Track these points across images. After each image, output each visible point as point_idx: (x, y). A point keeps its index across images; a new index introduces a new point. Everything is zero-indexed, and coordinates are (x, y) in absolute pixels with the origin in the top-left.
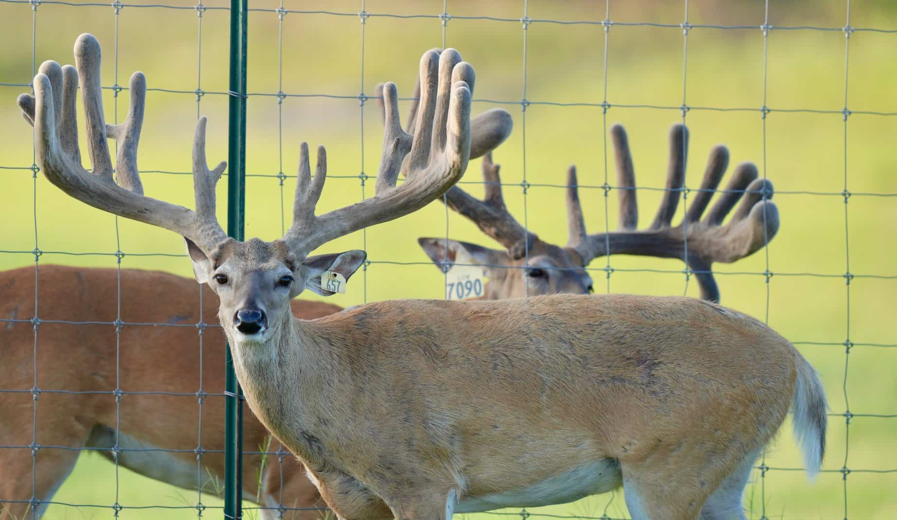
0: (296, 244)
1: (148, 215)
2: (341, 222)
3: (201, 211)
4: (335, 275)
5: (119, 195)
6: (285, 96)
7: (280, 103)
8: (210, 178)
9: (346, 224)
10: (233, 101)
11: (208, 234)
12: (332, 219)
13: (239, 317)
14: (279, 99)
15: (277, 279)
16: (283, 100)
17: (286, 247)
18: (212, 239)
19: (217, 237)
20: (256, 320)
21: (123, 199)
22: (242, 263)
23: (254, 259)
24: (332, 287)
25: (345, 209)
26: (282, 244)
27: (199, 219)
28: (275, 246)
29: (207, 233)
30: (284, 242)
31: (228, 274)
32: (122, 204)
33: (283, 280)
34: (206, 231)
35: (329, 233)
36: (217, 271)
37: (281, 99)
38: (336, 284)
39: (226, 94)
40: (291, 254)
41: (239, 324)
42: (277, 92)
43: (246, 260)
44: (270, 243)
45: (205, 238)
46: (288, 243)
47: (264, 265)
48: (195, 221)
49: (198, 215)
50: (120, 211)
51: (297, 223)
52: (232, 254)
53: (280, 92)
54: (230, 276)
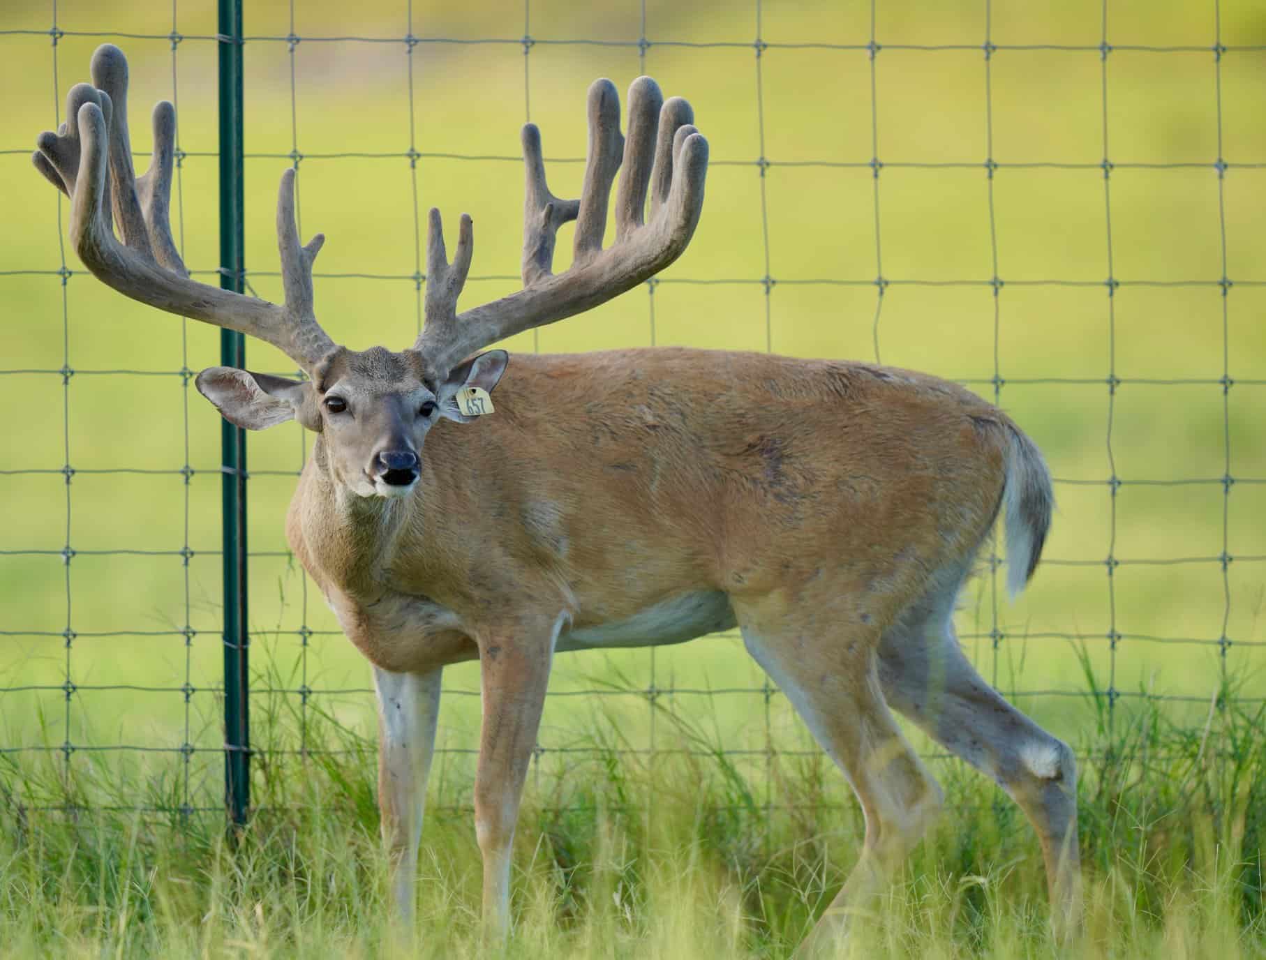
0: (435, 356)
1: (208, 310)
2: (489, 325)
3: (293, 306)
4: (474, 391)
5: (165, 281)
6: (298, 40)
7: (292, 50)
8: (305, 258)
9: (496, 328)
10: (224, 48)
11: (308, 340)
12: (477, 320)
13: (382, 460)
14: (289, 45)
15: (418, 405)
16: (297, 47)
17: (424, 360)
18: (315, 346)
19: (321, 343)
20: (409, 467)
21: (172, 287)
22: (368, 382)
23: (382, 377)
24: (475, 408)
25: (490, 306)
26: (417, 355)
27: (291, 317)
28: (407, 358)
29: (305, 337)
30: (419, 354)
31: (347, 398)
32: (170, 292)
33: (425, 407)
34: (304, 334)
35: (474, 341)
36: (328, 394)
37: (293, 45)
38: (478, 402)
39: (213, 38)
40: (431, 370)
41: (385, 472)
42: (287, 35)
43: (371, 378)
44: (399, 354)
45: (304, 345)
46: (424, 354)
47: (399, 386)
48: (284, 321)
49: (290, 312)
50: (167, 302)
51: (432, 326)
52: (348, 369)
53: (292, 35)
54: (351, 400)
